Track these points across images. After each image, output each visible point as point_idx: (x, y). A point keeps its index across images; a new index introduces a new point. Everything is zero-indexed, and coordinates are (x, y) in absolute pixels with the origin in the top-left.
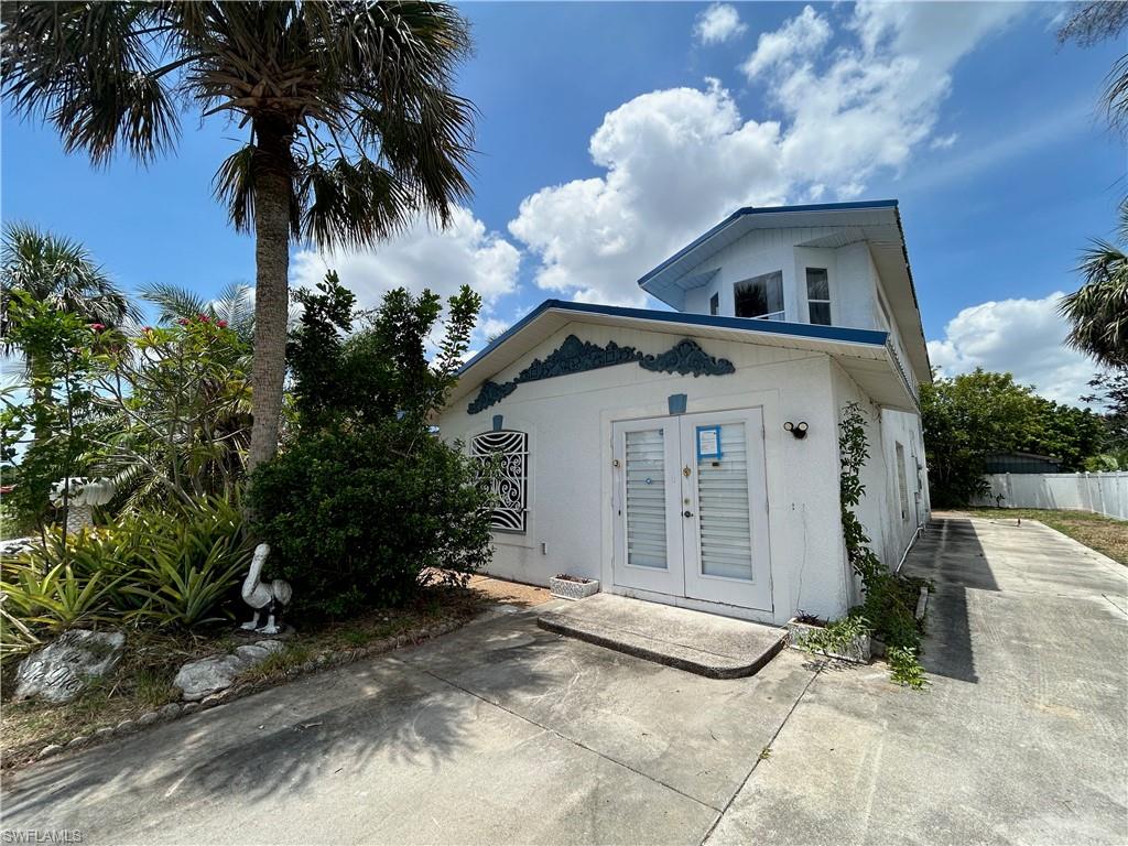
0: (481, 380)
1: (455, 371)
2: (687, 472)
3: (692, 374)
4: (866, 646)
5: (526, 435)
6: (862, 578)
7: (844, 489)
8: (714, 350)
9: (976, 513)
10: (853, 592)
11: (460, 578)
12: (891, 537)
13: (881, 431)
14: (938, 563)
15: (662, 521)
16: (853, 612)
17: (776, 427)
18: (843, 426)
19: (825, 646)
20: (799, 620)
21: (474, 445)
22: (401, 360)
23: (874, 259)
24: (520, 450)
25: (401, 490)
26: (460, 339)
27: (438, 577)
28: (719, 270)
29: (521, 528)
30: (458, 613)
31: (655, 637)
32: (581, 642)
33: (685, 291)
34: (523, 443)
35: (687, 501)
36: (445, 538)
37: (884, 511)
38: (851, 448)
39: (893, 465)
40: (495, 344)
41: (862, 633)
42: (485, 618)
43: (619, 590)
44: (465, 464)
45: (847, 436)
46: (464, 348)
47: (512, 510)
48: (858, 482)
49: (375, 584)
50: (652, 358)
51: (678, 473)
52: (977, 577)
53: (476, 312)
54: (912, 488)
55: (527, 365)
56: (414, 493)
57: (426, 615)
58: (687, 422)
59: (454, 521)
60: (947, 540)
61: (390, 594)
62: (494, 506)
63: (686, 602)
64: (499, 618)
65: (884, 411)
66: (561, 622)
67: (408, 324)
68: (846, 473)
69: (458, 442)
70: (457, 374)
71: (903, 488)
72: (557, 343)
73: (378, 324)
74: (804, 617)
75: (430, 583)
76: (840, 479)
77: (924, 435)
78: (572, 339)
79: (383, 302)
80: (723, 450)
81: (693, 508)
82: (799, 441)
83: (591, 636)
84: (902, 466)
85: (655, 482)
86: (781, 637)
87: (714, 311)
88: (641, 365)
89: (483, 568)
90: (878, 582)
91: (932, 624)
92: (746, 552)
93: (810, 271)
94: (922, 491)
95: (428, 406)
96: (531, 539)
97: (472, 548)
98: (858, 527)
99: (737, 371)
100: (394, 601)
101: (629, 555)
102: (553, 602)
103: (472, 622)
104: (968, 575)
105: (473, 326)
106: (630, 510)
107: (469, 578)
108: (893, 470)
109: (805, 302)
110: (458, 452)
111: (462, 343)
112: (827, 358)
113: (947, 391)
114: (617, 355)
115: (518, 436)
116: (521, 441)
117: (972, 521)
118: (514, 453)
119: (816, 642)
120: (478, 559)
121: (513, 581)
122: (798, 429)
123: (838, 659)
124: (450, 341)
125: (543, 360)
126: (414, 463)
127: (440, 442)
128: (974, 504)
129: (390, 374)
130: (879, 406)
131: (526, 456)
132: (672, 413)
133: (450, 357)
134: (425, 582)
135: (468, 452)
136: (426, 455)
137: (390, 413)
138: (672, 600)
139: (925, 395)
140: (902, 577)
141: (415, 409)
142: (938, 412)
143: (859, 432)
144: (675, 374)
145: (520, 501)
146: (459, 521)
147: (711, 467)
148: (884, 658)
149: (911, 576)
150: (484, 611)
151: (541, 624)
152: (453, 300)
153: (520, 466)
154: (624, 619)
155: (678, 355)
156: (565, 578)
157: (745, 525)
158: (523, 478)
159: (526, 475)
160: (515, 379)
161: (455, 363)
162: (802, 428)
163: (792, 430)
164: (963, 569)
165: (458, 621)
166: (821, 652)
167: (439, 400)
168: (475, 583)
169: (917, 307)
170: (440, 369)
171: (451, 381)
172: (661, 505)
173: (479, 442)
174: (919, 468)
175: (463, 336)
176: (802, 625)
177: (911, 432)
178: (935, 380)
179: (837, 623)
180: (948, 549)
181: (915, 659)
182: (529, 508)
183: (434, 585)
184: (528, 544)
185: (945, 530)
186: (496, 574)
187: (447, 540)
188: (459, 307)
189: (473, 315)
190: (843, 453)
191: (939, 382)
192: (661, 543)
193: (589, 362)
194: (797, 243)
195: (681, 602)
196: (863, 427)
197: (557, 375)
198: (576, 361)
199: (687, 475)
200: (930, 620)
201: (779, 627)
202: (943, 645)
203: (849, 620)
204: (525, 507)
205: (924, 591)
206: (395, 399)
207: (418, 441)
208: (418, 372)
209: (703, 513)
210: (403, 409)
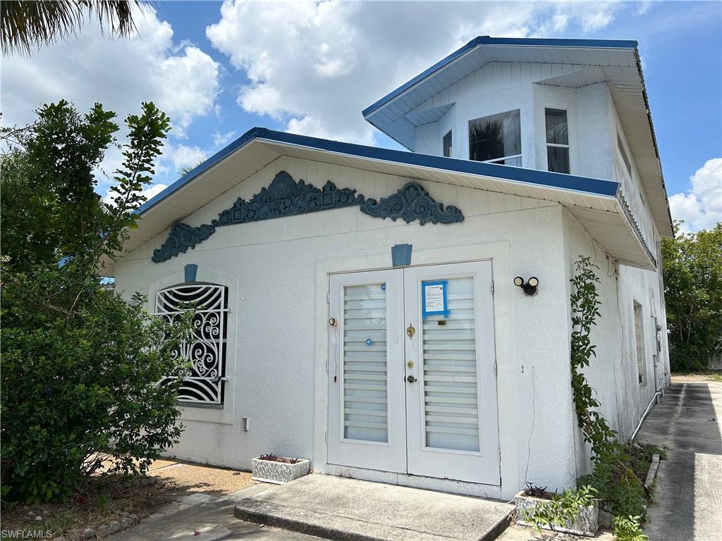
0: (170, 222)
1: (135, 207)
2: (411, 331)
3: (417, 221)
4: (593, 517)
5: (226, 289)
6: (591, 445)
7: (574, 349)
8: (443, 196)
9: (713, 377)
10: (583, 461)
11: (138, 465)
12: (626, 403)
13: (617, 288)
14: (672, 429)
15: (381, 387)
16: (581, 481)
17: (506, 283)
18: (575, 281)
19: (551, 519)
20: (526, 494)
21: (160, 300)
22: (63, 192)
23: (615, 103)
24: (219, 307)
25: (60, 356)
26: (141, 168)
27: (109, 464)
28: (453, 104)
29: (218, 400)
30: (135, 506)
31: (371, 521)
32: (286, 531)
33: (416, 127)
34: (222, 299)
35: (410, 365)
36: (119, 414)
37: (619, 374)
38: (583, 306)
39: (630, 327)
40: (191, 176)
41: (589, 504)
42: (170, 511)
43: (333, 469)
44: (146, 324)
45: (579, 292)
46: (147, 180)
47: (208, 379)
48: (588, 343)
49: (22, 474)
50: (375, 202)
51: (401, 332)
52: (708, 442)
53: (163, 136)
54: (650, 350)
55: (228, 204)
56: (77, 359)
57: (93, 511)
58: (412, 276)
59: (132, 393)
60: (683, 405)
61: (44, 486)
62: (184, 375)
63: (408, 479)
64: (187, 511)
65: (622, 267)
66: (262, 510)
67: (71, 148)
68: (577, 333)
69: (137, 297)
70: (138, 212)
71: (640, 350)
72: (265, 180)
73: (30, 145)
74: (532, 490)
75: (99, 471)
76: (570, 338)
77: (666, 294)
78: (283, 176)
79: (38, 119)
80: (450, 307)
81: (417, 372)
82: (529, 298)
83: (297, 523)
84: (639, 327)
85: (376, 344)
86: (507, 513)
87: (447, 152)
88: (362, 210)
89: (169, 450)
90: (607, 449)
91: (661, 491)
92: (473, 420)
93: (549, 112)
94: (661, 353)
95: (99, 251)
96: (230, 413)
97: (155, 426)
98: (588, 390)
99: (466, 219)
100: (49, 495)
101: (346, 427)
102: (254, 487)
103: (153, 517)
104: (700, 440)
105: (160, 153)
106: (347, 376)
107: (149, 463)
108: (630, 331)
109: (544, 146)
110: (137, 308)
111: (144, 174)
112: (560, 208)
113: (689, 247)
114: (334, 197)
115: (216, 290)
116: (219, 296)
117: (709, 385)
118: (210, 310)
119: (542, 515)
120: (163, 440)
121: (207, 465)
122: (528, 284)
123: (565, 533)
124: (129, 171)
125: (247, 200)
126: (79, 322)
127: (115, 295)
128: (713, 367)
129: (48, 209)
130: (617, 261)
131: (226, 313)
132: (395, 265)
133: (128, 191)
134: (93, 470)
135: (152, 310)
136: (94, 312)
137: (50, 259)
138: (392, 478)
139: (667, 251)
140: (636, 445)
141: (82, 254)
142: (679, 270)
143: (591, 288)
144: (400, 221)
145: (217, 368)
146: (138, 393)
147: (436, 326)
148: (610, 529)
149: (645, 443)
150: (168, 502)
151: (238, 514)
152: (132, 120)
153: (218, 326)
154: (337, 502)
155: (404, 200)
156: (270, 458)
157: (471, 391)
158: (221, 341)
159: (225, 336)
160: (214, 221)
161: (135, 198)
162: (533, 283)
163: (522, 286)
164: (696, 434)
165: (134, 516)
166: (547, 526)
167: (114, 243)
168: (157, 469)
169: (657, 156)
170: (115, 205)
171: (130, 220)
172: (380, 368)
173: (166, 297)
174: (658, 329)
175: (146, 165)
176: (530, 499)
177: (651, 290)
178: (677, 235)
179: (565, 494)
180: (683, 414)
181: (640, 527)
182: (227, 377)
183: (104, 474)
184: (226, 420)
185: (682, 395)
186: (184, 457)
187: (121, 417)
188: (139, 129)
189: (158, 139)
190: (575, 311)
191: (681, 238)
192: (382, 414)
193: (302, 204)
194: (538, 80)
195: (403, 479)
196: (594, 282)
197: (265, 218)
198: (288, 202)
199: (411, 336)
200: (659, 488)
201: (506, 502)
202: (668, 513)
203: (578, 490)
204: (223, 375)
205: (656, 458)
206: (55, 242)
207: (86, 295)
208: (86, 208)
209: (428, 378)
210: (66, 254)
